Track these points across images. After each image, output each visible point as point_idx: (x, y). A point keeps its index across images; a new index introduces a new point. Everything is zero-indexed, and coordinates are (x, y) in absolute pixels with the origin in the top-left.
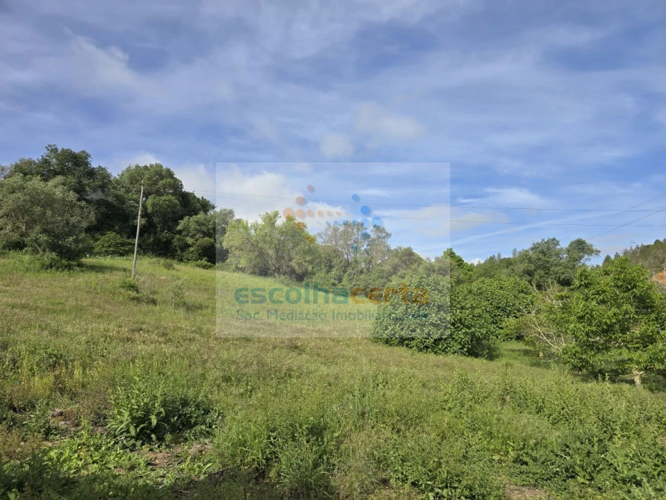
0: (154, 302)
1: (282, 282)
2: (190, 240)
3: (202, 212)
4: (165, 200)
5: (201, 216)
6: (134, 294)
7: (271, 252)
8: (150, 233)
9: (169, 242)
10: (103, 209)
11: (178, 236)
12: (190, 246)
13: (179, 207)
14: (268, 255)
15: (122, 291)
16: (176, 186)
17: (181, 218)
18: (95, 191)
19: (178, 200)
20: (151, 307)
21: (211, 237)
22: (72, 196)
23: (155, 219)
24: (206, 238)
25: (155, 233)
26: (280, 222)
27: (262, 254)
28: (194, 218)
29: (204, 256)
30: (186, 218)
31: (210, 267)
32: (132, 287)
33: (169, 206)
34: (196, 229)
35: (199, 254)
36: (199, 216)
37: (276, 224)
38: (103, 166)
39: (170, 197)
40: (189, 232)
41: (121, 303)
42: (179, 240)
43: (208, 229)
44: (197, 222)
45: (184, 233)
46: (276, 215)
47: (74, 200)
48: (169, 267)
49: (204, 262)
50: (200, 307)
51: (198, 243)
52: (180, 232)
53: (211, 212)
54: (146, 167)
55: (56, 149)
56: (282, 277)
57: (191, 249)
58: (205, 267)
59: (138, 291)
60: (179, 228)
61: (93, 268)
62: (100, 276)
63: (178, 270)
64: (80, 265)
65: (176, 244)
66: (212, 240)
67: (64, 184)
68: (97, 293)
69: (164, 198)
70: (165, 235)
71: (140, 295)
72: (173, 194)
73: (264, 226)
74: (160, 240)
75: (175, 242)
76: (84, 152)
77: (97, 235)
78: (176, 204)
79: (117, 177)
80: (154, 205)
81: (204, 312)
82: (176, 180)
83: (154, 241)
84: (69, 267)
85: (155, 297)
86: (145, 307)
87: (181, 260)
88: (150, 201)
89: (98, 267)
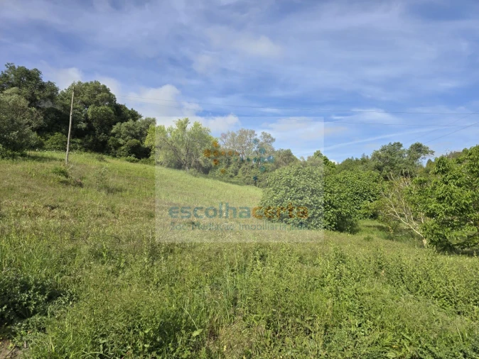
0: (81, 185)
1: (192, 174)
2: (121, 141)
3: (131, 120)
4: (102, 110)
5: (130, 122)
6: (63, 178)
7: (183, 150)
8: (90, 135)
9: (105, 142)
10: (52, 115)
11: (112, 138)
12: (121, 145)
13: (113, 115)
14: (180, 152)
15: (55, 176)
16: (111, 99)
17: (115, 124)
18: (45, 100)
19: (113, 110)
20: (77, 189)
21: (137, 139)
22: (23, 102)
23: (94, 124)
24: (135, 140)
25: (94, 135)
26: (189, 127)
27: (176, 151)
28: (125, 124)
29: (132, 153)
30: (118, 124)
31: (137, 161)
32: (64, 173)
33: (105, 115)
34: (127, 133)
35: (129, 152)
36: (128, 123)
37: (186, 129)
38: (52, 81)
39: (106, 107)
40: (121, 135)
41: (51, 185)
42: (113, 140)
43: (136, 133)
44: (127, 127)
45: (117, 135)
46: (186, 121)
47: (26, 107)
48: (101, 159)
49: (132, 158)
50: (120, 190)
51: (127, 143)
52: (114, 135)
53: (139, 120)
54: (87, 84)
55: (14, 67)
56: (192, 170)
57: (123, 148)
58: (132, 161)
59: (67, 177)
60: (113, 131)
61: (34, 158)
62: (38, 164)
63: (107, 162)
64: (23, 155)
65: (110, 143)
66: (139, 141)
67: (19, 94)
68: (32, 177)
69: (101, 108)
70: (102, 136)
71: (69, 179)
72: (109, 106)
73: (177, 130)
74: (98, 140)
75: (110, 142)
76: (37, 70)
77: (48, 135)
78: (111, 113)
79: (65, 91)
80: (92, 113)
81: (123, 194)
82: (110, 94)
83: (93, 141)
84: (13, 157)
85: (83, 182)
86: (71, 189)
87: (115, 156)
88: (90, 110)
89: (39, 157)
